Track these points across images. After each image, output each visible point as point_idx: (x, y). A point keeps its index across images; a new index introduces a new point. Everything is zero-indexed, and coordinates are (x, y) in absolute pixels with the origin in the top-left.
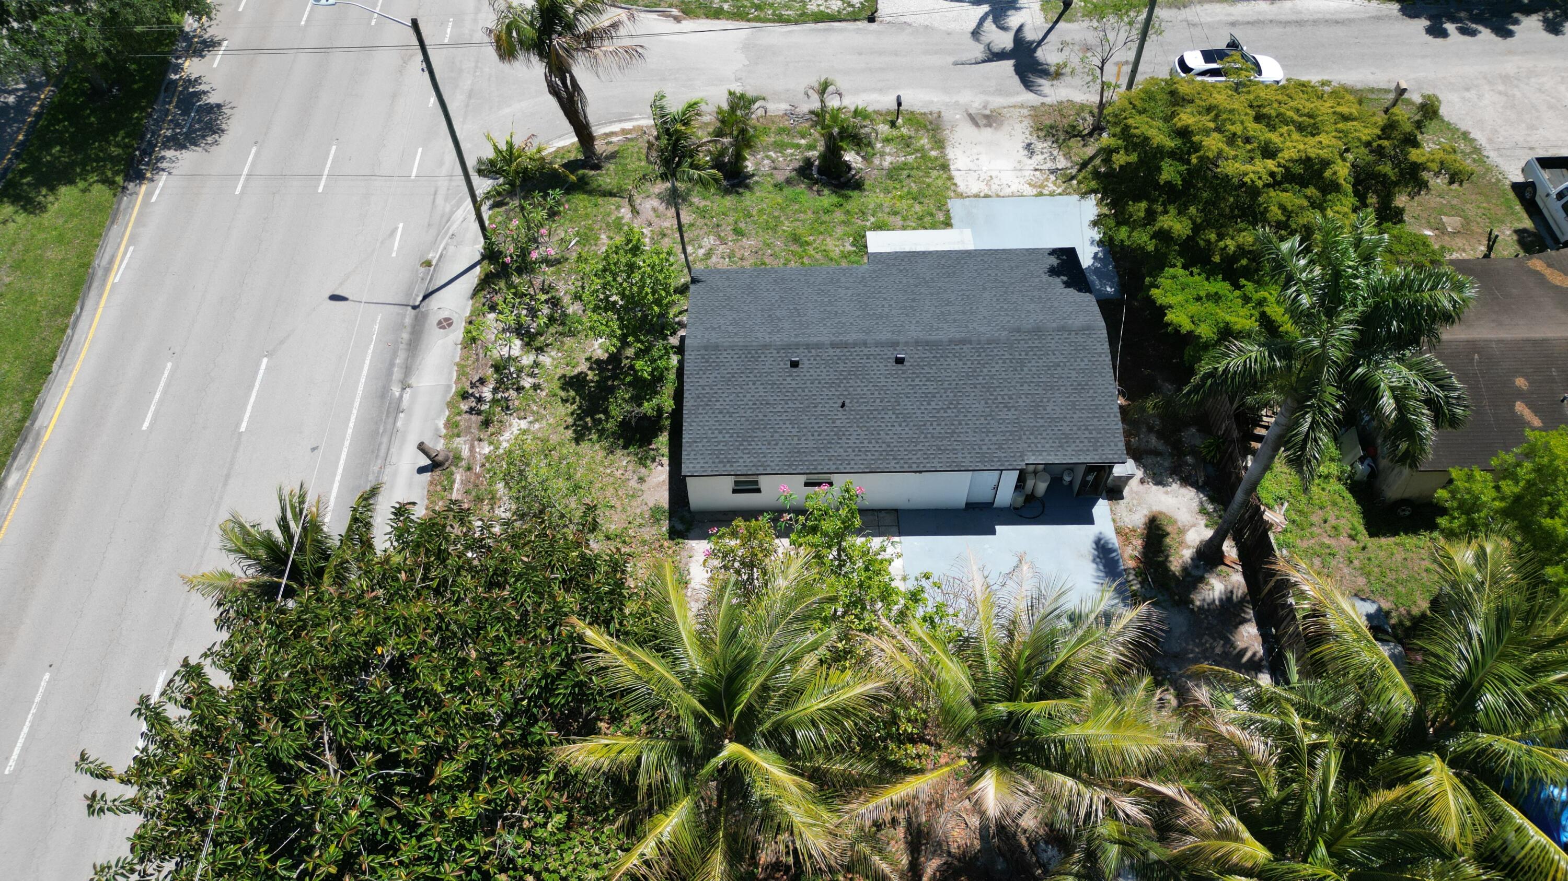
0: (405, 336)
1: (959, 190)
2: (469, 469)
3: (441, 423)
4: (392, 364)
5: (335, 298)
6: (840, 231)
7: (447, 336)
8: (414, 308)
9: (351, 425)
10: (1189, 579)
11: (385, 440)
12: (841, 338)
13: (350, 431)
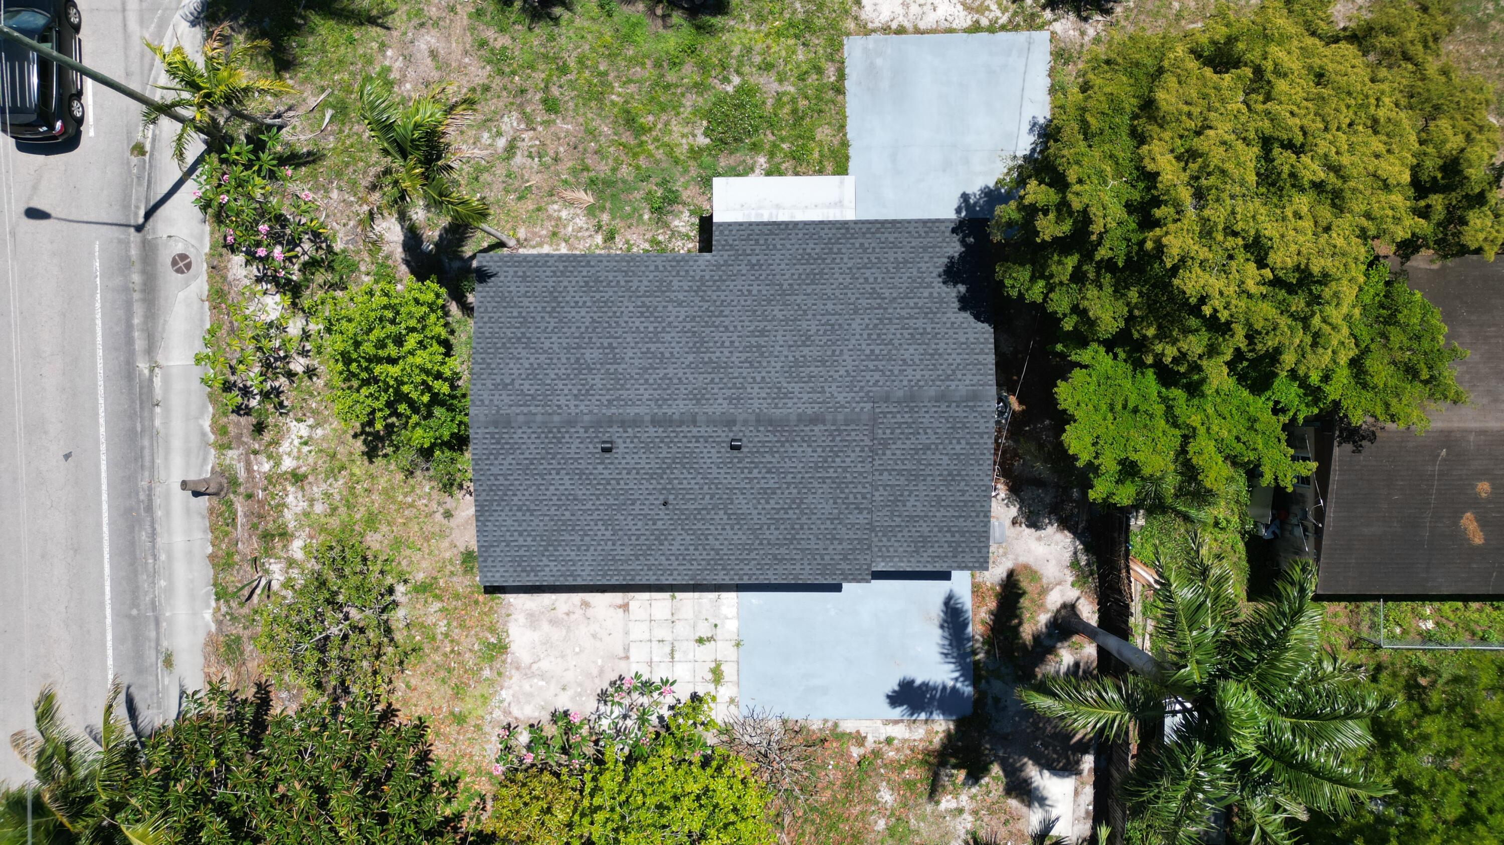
0: (136, 278)
1: (863, 16)
2: (249, 496)
3: (206, 424)
4: (129, 327)
5: (33, 213)
6: (690, 101)
7: (187, 285)
8: (139, 228)
9: (102, 421)
10: (1039, 650)
11: (146, 443)
12: (665, 409)
13: (102, 430)
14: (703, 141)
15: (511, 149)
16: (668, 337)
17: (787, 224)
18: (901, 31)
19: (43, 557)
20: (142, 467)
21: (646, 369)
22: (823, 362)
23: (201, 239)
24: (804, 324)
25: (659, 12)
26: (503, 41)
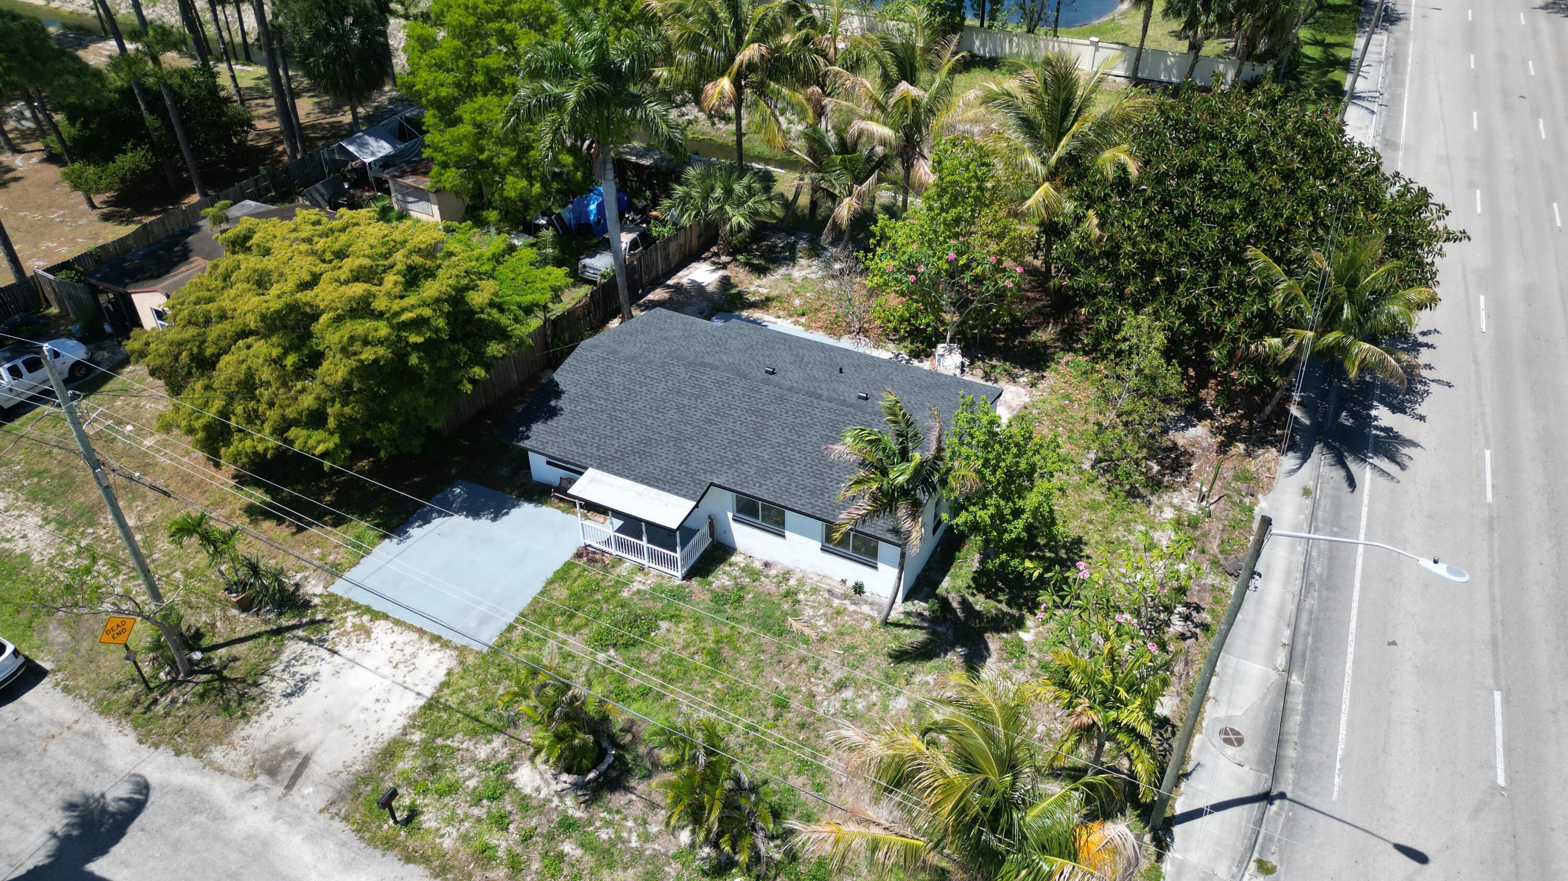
1: (455, 663)
4: (1307, 715)
5: (1418, 857)
7: (1229, 718)
11: (1303, 625)
14: (664, 625)
15: (841, 686)
16: (780, 440)
17: (642, 482)
18: (436, 638)
19: (1427, 586)
20: (1311, 612)
21: (809, 426)
22: (679, 392)
23: (1202, 748)
24: (676, 417)
25: (629, 737)
26: (797, 781)
